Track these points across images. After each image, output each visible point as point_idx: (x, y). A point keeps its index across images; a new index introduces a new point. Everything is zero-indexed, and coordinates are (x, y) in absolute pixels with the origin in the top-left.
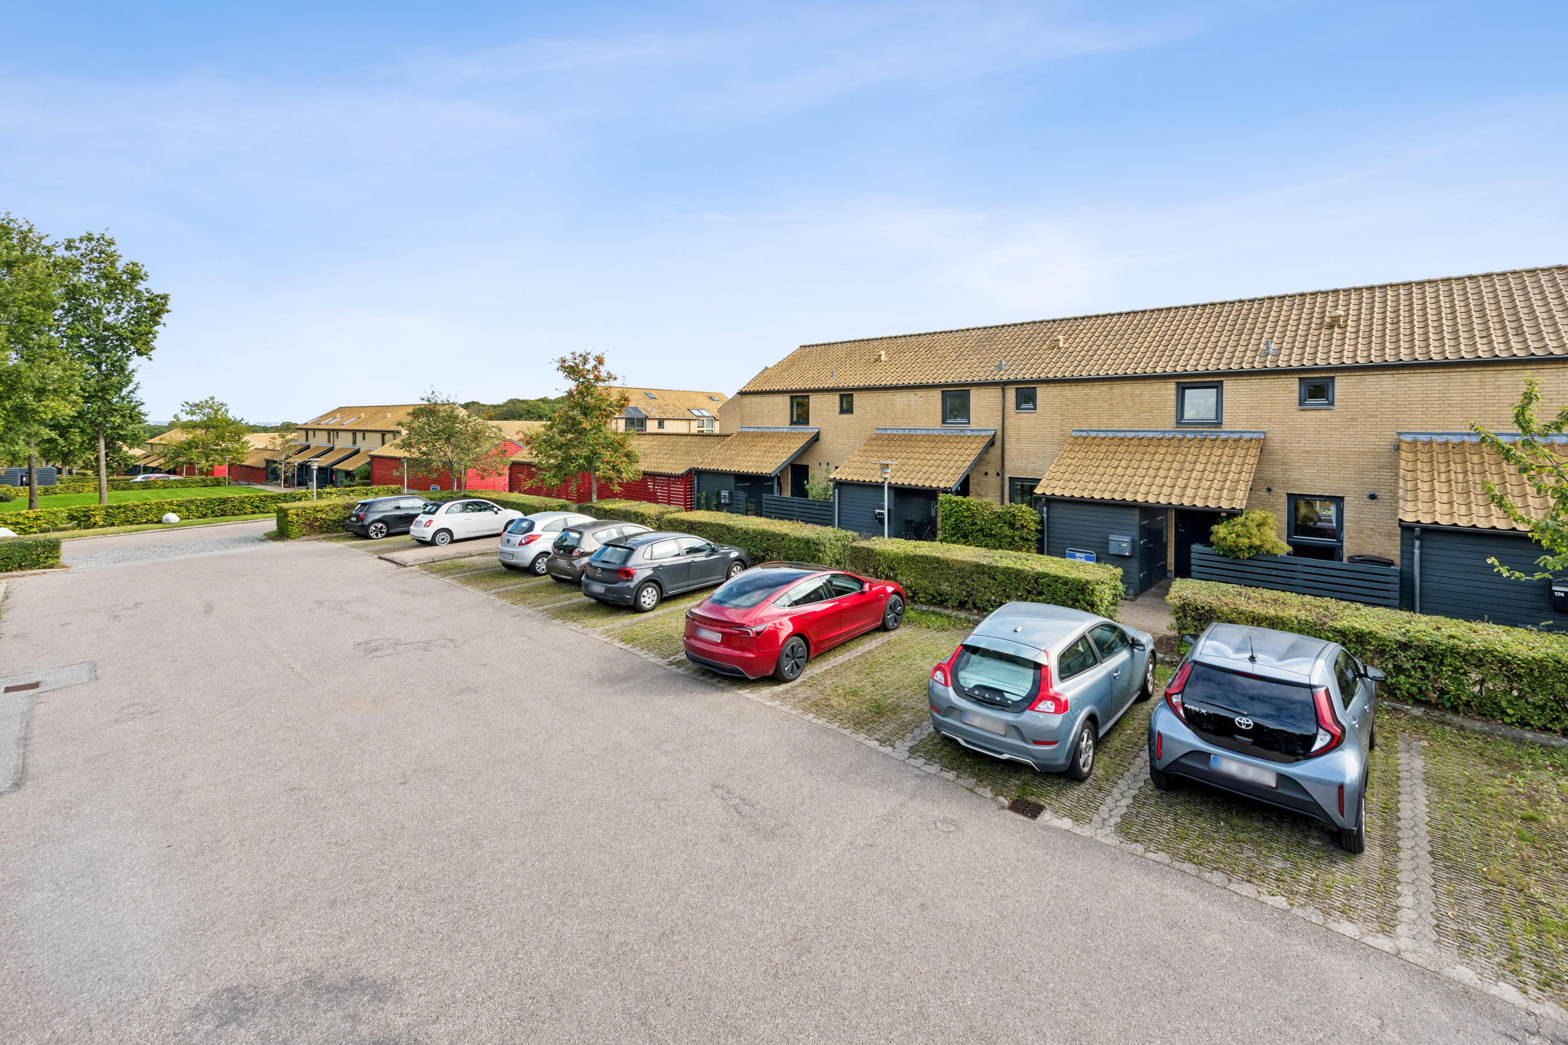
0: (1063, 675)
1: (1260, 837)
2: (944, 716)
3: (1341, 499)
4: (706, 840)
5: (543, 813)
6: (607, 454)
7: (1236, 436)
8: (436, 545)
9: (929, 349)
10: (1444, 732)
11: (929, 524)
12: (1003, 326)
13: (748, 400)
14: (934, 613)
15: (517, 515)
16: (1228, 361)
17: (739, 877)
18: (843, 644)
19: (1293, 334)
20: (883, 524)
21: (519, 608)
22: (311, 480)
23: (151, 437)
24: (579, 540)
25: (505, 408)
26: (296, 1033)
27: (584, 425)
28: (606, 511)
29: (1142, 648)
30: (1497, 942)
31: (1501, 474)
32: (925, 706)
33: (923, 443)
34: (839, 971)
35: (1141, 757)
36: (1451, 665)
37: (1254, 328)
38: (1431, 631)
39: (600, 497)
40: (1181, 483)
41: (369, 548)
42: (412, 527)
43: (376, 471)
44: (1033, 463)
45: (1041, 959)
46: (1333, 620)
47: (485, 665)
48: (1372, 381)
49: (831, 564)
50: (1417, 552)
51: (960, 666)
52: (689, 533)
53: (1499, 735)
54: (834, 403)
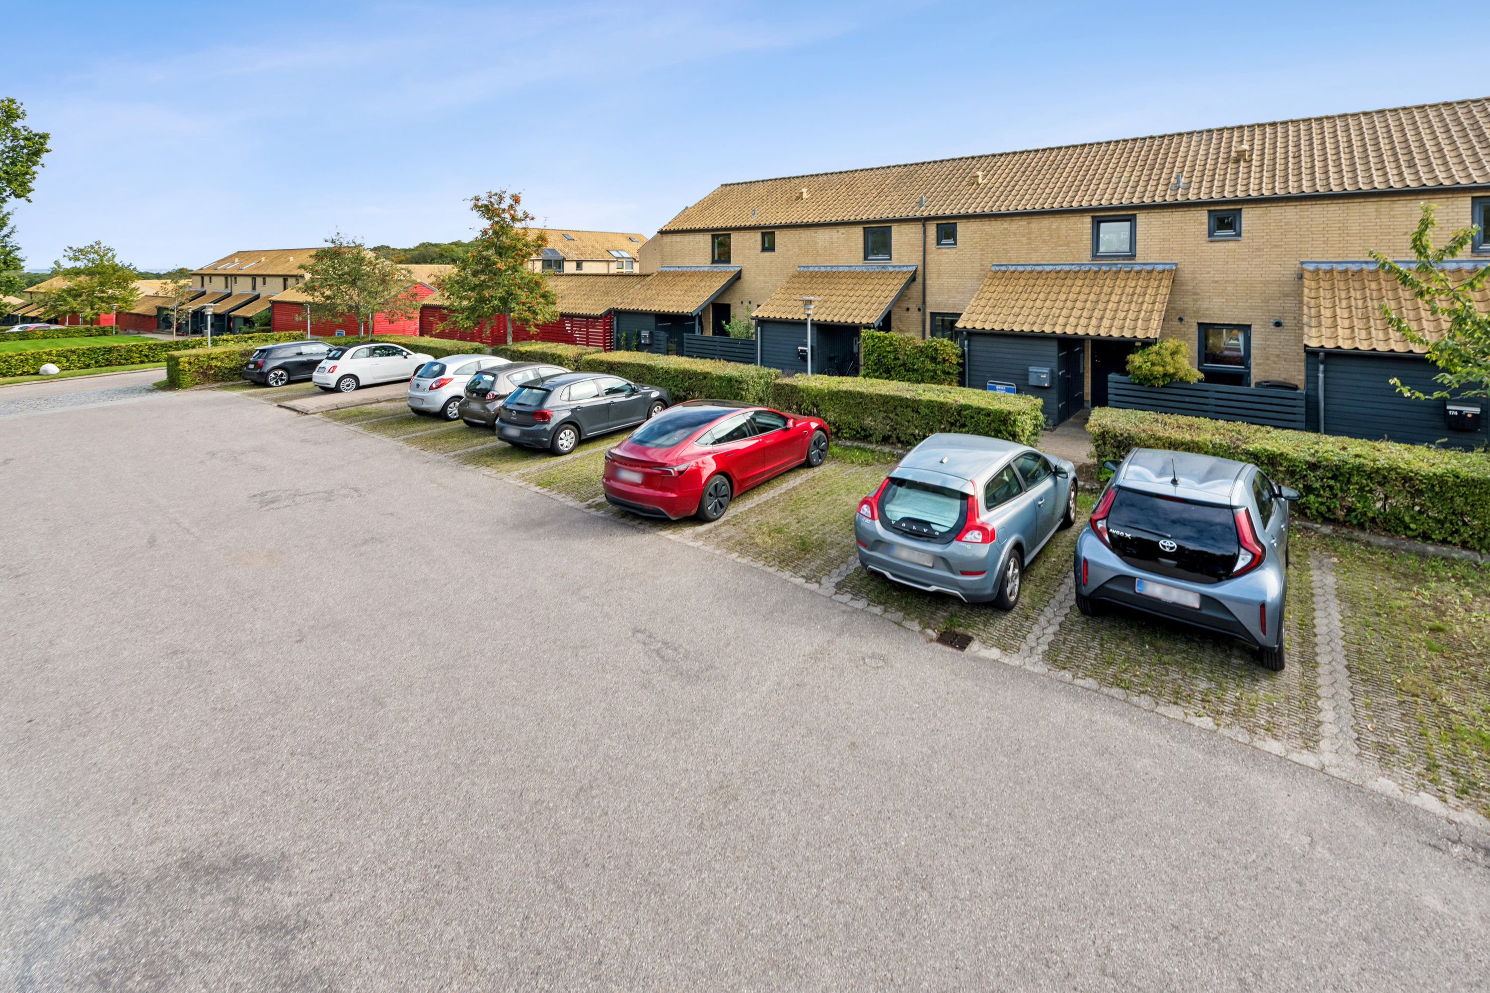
0: (989, 505)
1: (1184, 658)
2: (871, 550)
3: (1249, 327)
4: (626, 687)
5: (452, 666)
6: (523, 295)
7: (1149, 268)
8: (341, 391)
9: (850, 186)
10: (1352, 549)
11: (851, 360)
12: (923, 163)
13: (668, 239)
14: (858, 448)
15: (427, 359)
16: (1141, 195)
17: (662, 725)
18: (767, 481)
19: (1201, 168)
20: (806, 361)
21: (429, 454)
22: (206, 328)
23: (29, 286)
24: (493, 383)
25: (417, 252)
26: (168, 922)
27: (499, 265)
28: (522, 354)
29: (1065, 476)
30: (1415, 752)
31: (1397, 299)
32: (852, 540)
33: (845, 280)
34: (767, 818)
35: (1066, 584)
36: (1357, 483)
37: (1165, 163)
38: (1338, 451)
39: (515, 340)
40: (1097, 314)
41: (268, 396)
42: (315, 374)
43: (277, 317)
44: (954, 297)
45: (974, 794)
46: (1245, 443)
47: (392, 514)
48: (1276, 212)
49: (754, 402)
50: (1321, 375)
51: (886, 499)
52: (609, 373)
53: (1403, 550)
54: (756, 241)
